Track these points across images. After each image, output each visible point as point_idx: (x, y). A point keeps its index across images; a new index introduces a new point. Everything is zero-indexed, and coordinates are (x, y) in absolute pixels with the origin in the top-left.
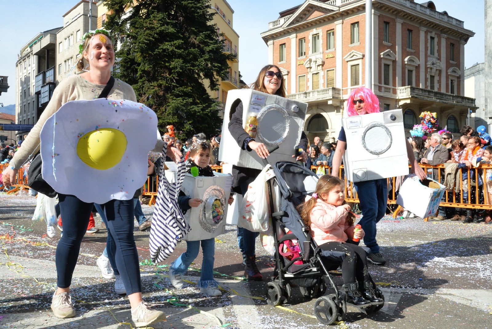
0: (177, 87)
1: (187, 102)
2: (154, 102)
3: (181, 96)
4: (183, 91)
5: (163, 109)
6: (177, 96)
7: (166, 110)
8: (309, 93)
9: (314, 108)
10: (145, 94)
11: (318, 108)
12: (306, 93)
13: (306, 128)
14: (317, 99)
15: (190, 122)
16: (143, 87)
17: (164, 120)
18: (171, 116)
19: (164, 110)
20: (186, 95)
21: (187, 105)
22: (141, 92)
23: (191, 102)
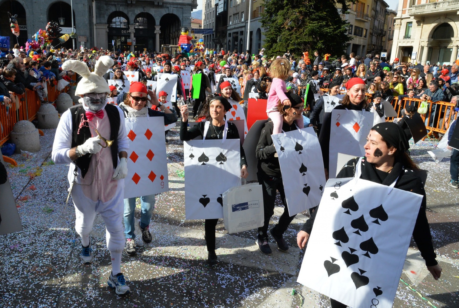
0: (314, 13)
1: (321, 24)
2: (295, 25)
3: (316, 20)
4: (318, 16)
5: (302, 30)
6: (313, 20)
7: (304, 31)
8: (439, 3)
9: (442, 18)
10: (288, 18)
11: (446, 18)
12: (436, 4)
13: (431, 36)
14: (447, 9)
15: (322, 41)
16: (288, 13)
17: (301, 39)
18: (307, 37)
19: (302, 31)
20: (321, 19)
21: (321, 26)
22: (286, 17)
23: (324, 25)
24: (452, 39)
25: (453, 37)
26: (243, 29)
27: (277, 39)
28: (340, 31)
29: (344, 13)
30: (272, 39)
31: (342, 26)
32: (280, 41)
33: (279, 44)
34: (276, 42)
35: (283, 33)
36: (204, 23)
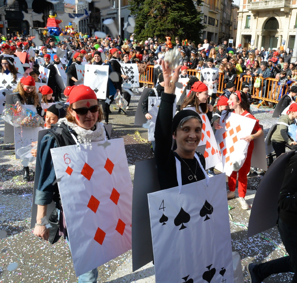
0: (175, 4)
1: (180, 14)
2: (160, 13)
3: (177, 10)
4: (178, 6)
5: (165, 18)
6: (174, 10)
7: (167, 19)
8: (269, 1)
9: (271, 13)
10: (153, 7)
11: (273, 13)
12: (266, 2)
13: (264, 27)
14: (274, 6)
15: (182, 28)
16: (152, 2)
17: (165, 26)
18: (170, 24)
19: (166, 20)
20: (181, 9)
21: (181, 16)
22: (151, 6)
23: (183, 15)
24: (278, 30)
25: (278, 28)
26: (115, 15)
27: (144, 26)
28: (196, 20)
29: (198, 5)
30: (140, 25)
31: (198, 16)
32: (147, 27)
33: (147, 30)
34: (144, 28)
35: (150, 20)
36: (78, 8)
